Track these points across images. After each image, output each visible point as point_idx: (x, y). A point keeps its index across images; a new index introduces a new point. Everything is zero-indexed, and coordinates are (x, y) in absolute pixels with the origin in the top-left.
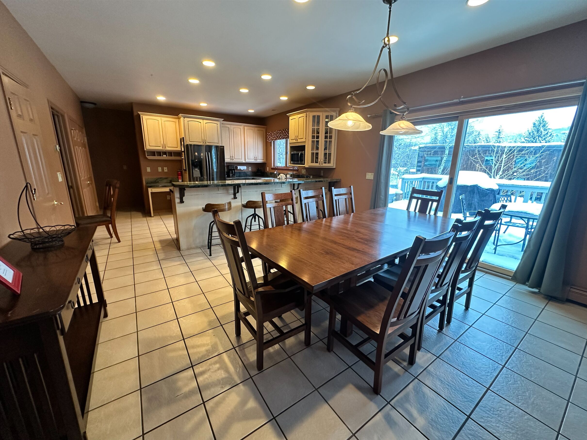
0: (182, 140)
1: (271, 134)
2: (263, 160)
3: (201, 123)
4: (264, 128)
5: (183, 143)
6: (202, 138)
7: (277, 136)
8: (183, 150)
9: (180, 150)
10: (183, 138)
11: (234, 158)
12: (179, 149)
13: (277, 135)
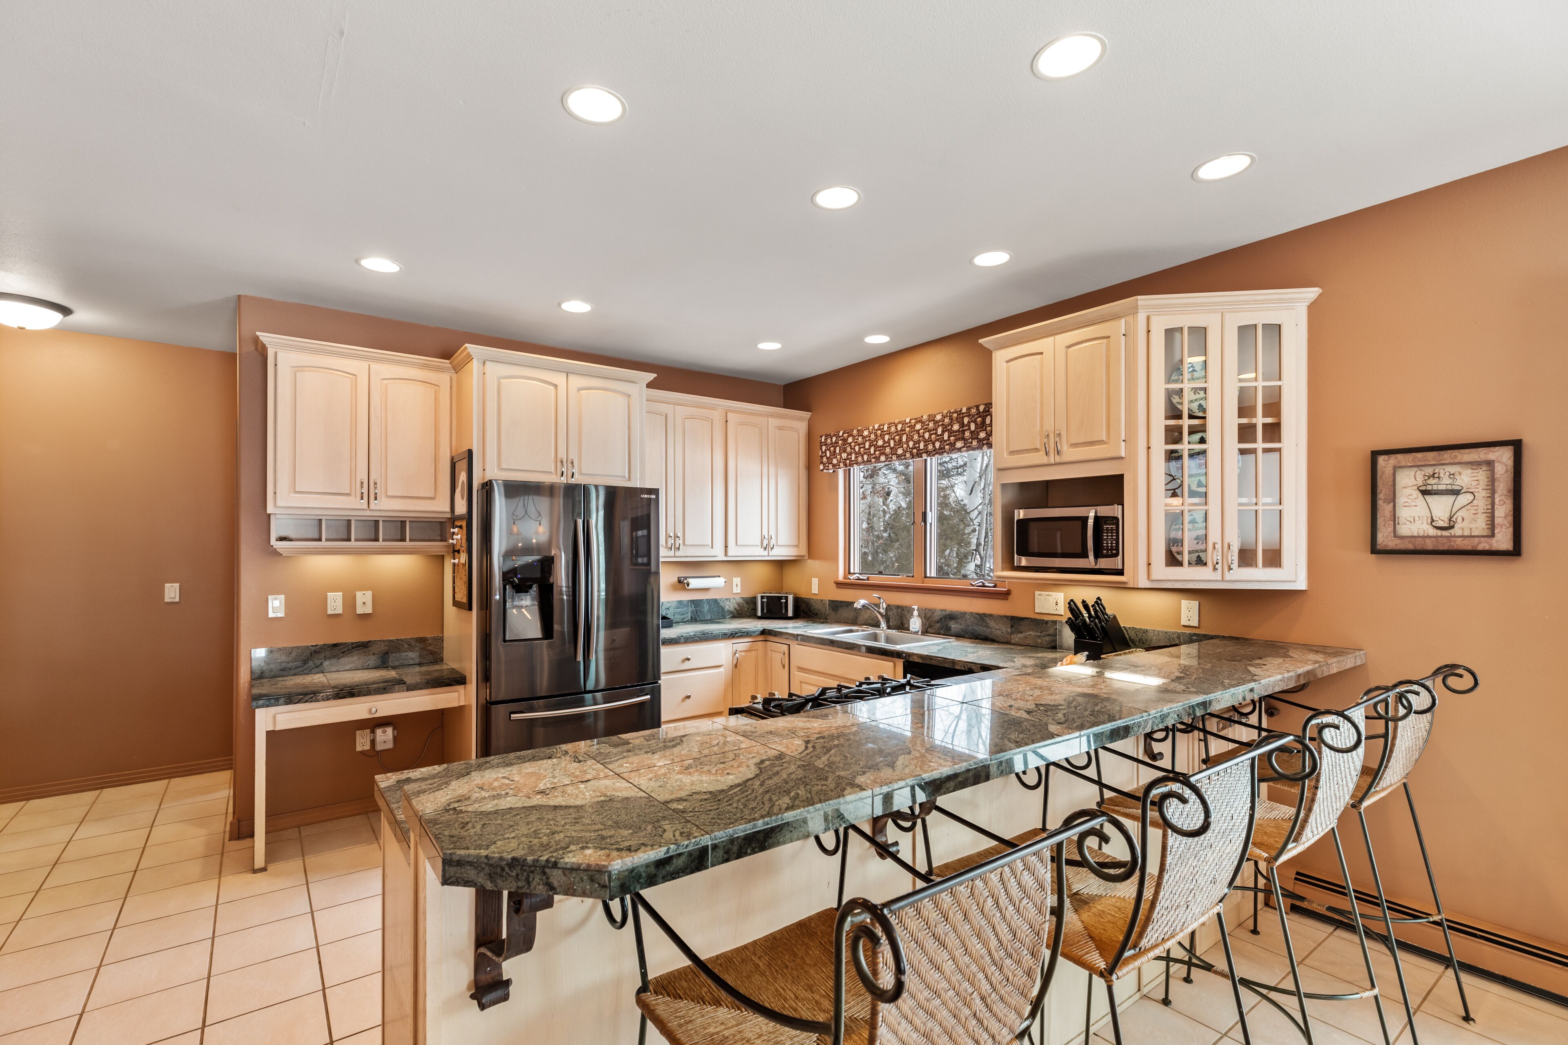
0: (462, 466)
1: (845, 440)
2: (797, 546)
3: (556, 386)
4: (800, 419)
5: (462, 477)
6: (560, 456)
7: (876, 447)
8: (461, 508)
9: (447, 508)
10: (470, 452)
11: (681, 542)
12: (441, 506)
13: (880, 443)
